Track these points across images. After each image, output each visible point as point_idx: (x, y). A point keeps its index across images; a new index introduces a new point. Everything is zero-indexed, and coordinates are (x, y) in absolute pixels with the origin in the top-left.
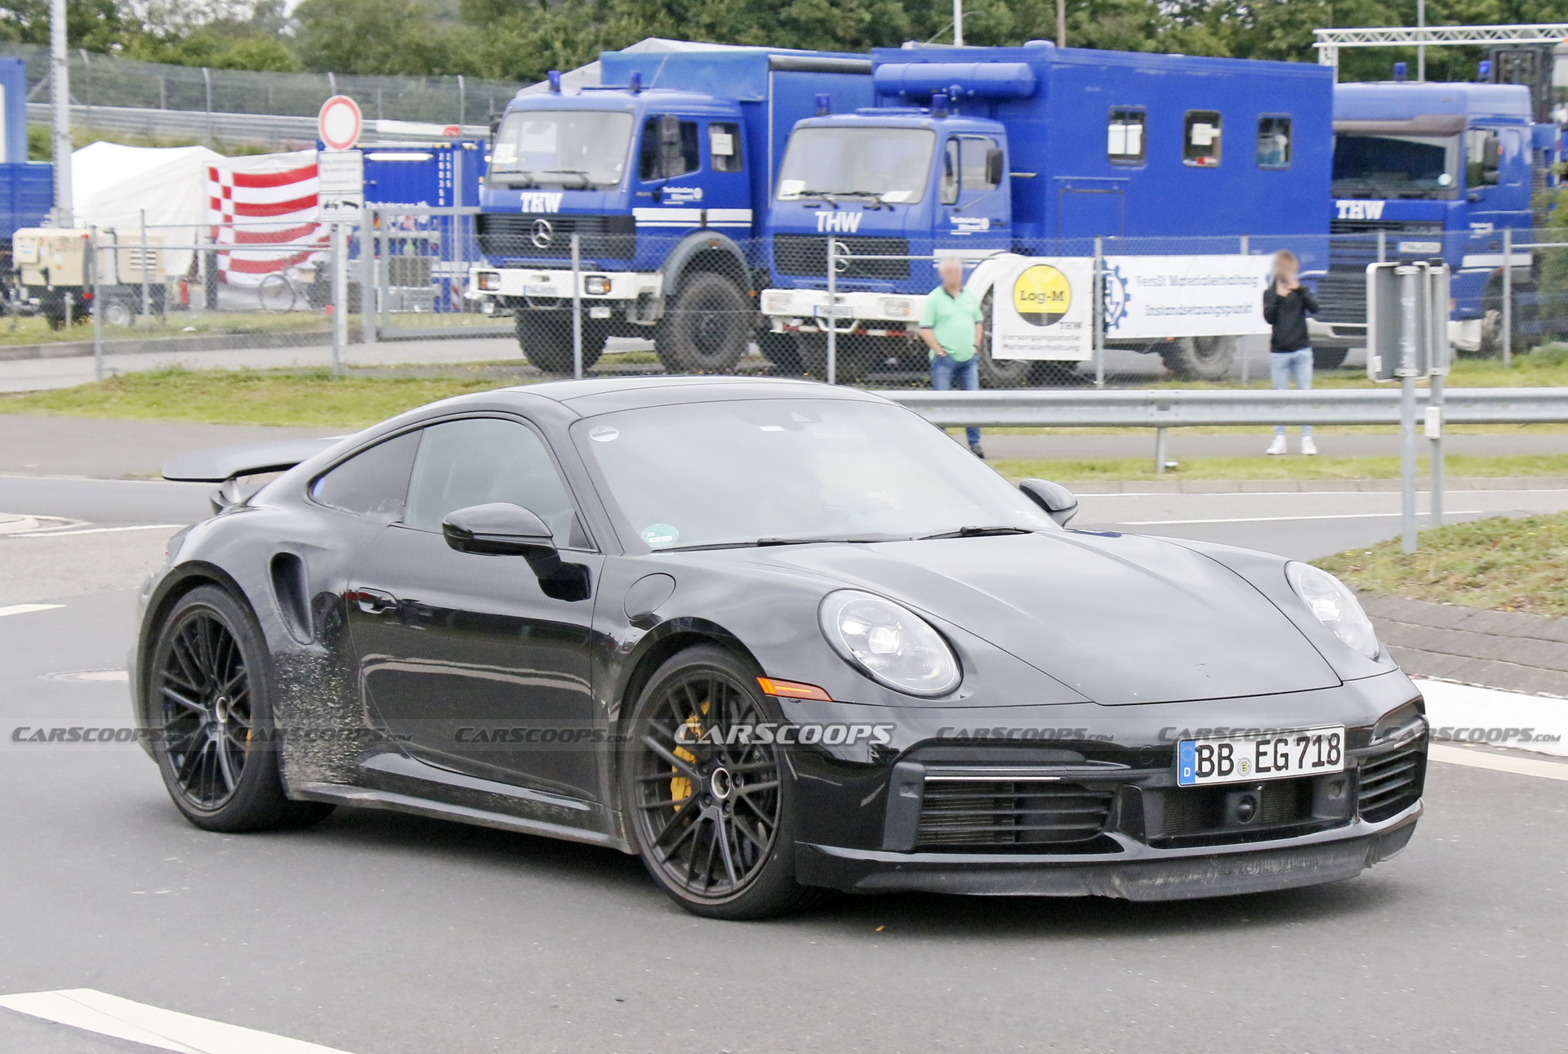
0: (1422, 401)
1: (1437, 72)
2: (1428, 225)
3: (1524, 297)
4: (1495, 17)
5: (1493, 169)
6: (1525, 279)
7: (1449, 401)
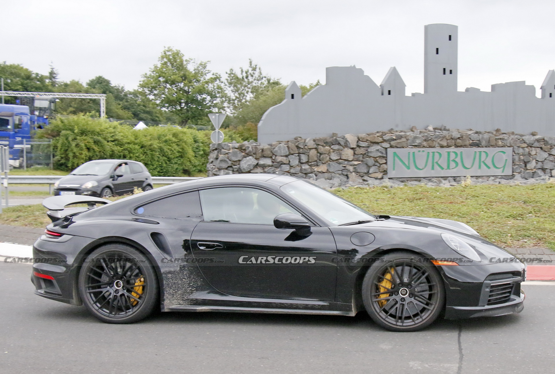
0: (3, 178)
1: (7, 102)
2: (5, 137)
3: (29, 155)
4: (21, 90)
5: (21, 125)
6: (29, 151)
7: (10, 178)
